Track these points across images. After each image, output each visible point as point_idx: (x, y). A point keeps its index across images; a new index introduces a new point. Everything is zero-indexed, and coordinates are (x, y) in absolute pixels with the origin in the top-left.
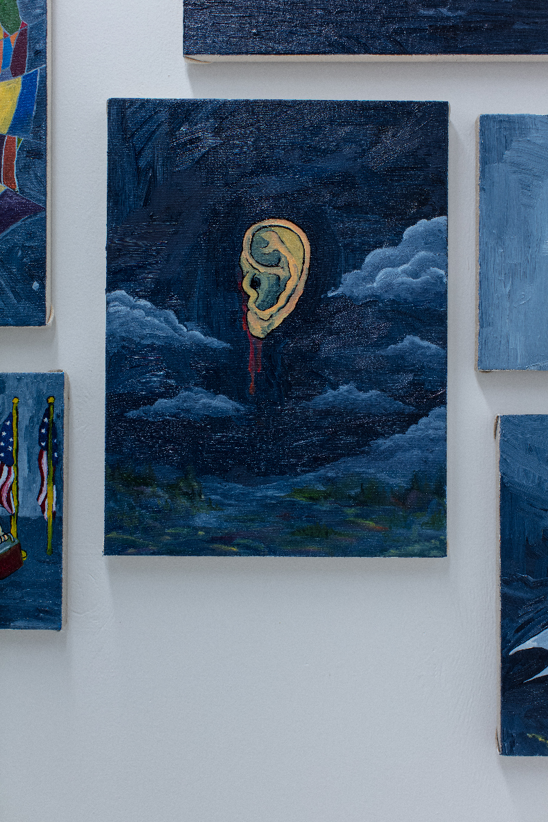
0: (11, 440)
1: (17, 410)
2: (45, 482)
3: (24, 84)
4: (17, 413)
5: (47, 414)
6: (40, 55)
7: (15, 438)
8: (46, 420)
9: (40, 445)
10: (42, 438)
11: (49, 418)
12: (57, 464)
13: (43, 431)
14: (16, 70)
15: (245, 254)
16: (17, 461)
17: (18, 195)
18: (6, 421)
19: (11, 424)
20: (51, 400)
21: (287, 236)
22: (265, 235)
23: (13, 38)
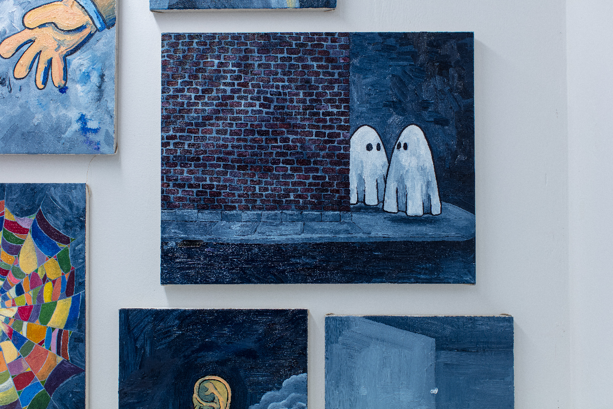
3: (73, 301)
6: (82, 285)
14: (68, 293)
15: (195, 395)
17: (69, 363)
21: (218, 385)
22: (206, 384)
23: (67, 276)
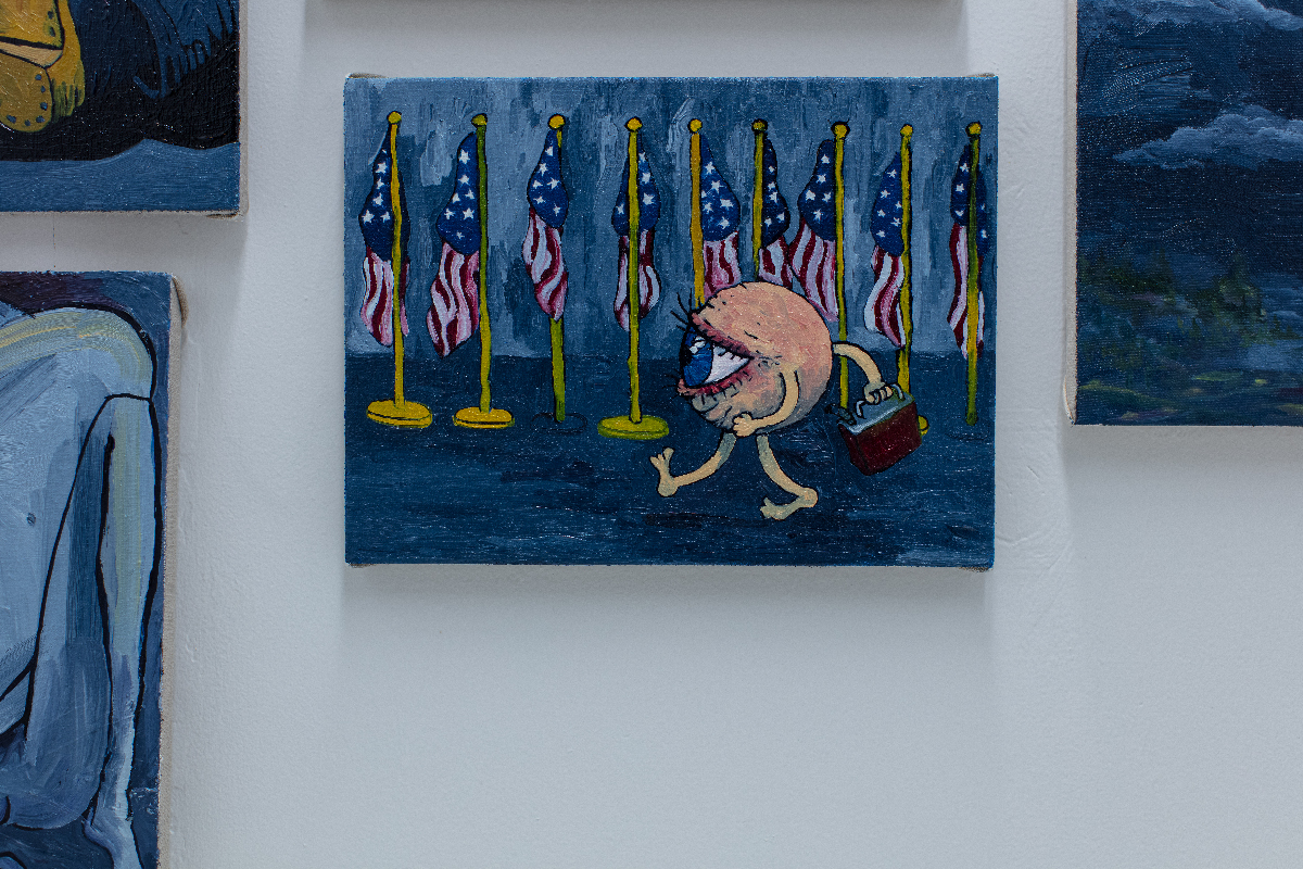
0: (898, 206)
1: (909, 147)
2: (964, 286)
4: (910, 154)
5: (968, 156)
7: (905, 202)
8: (964, 168)
9: (954, 215)
10: (957, 202)
11: (969, 165)
12: (985, 251)
13: (960, 188)
16: (910, 246)
18: (889, 169)
19: (899, 175)
20: (974, 129)
